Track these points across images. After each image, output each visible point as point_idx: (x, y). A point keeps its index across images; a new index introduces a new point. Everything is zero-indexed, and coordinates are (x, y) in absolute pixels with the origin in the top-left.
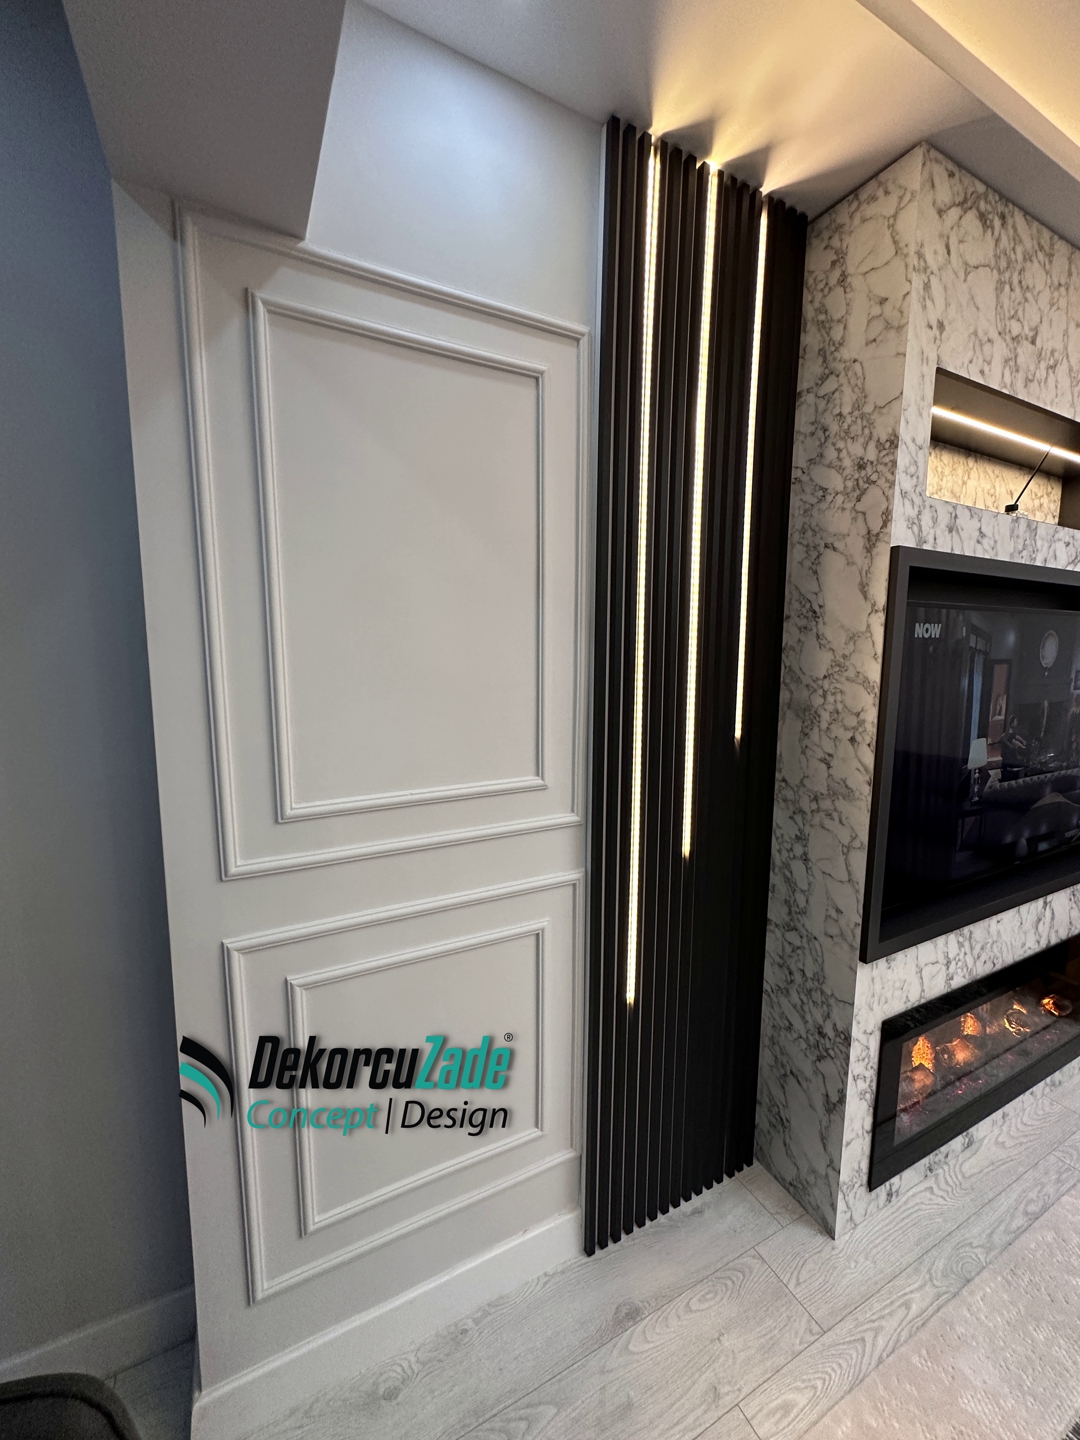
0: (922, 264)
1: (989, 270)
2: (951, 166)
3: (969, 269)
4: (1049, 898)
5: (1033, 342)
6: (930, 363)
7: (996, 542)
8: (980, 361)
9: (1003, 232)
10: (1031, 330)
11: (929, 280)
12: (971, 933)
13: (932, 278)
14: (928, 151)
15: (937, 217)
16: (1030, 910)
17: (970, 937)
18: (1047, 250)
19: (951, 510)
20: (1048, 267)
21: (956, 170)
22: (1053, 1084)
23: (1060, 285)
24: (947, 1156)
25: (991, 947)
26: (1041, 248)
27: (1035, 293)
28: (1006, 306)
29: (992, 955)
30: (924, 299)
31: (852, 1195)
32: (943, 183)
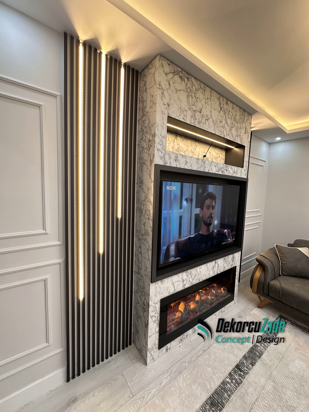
0: (161, 87)
1: (184, 92)
2: (169, 62)
3: (177, 91)
4: (217, 261)
5: (200, 112)
6: (165, 114)
7: (191, 165)
8: (183, 115)
9: (188, 82)
10: (199, 109)
11: (163, 92)
12: (191, 272)
13: (164, 91)
14: (161, 57)
15: (165, 75)
16: (210, 265)
17: (191, 273)
18: (203, 89)
19: (175, 155)
20: (204, 93)
21: (171, 64)
22: (222, 312)
23: (208, 98)
24: (187, 336)
25: (198, 276)
26: (201, 88)
27: (200, 100)
28: (190, 102)
29: (199, 278)
30: (162, 97)
31: (153, 352)
32: (167, 66)
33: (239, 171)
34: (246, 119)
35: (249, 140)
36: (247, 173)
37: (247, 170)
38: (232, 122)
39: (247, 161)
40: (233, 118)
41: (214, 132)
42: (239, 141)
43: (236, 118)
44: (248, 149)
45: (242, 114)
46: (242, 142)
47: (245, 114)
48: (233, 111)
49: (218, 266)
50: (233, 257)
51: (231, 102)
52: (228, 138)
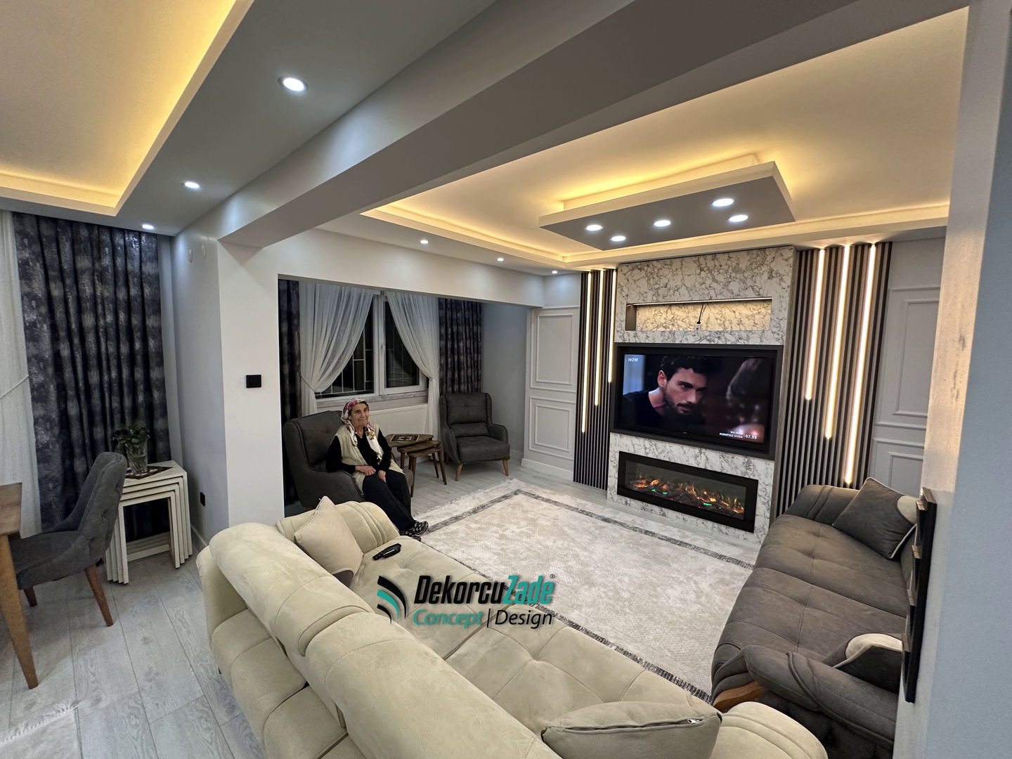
0: (620, 286)
1: (644, 278)
3: (636, 281)
6: (624, 304)
10: (664, 285)
13: (623, 287)
15: (624, 276)
17: (655, 445)
19: (634, 333)
20: (670, 268)
21: (629, 265)
23: (677, 269)
27: (665, 276)
28: (652, 283)
31: (612, 492)
32: (625, 269)
33: (755, 335)
34: (769, 259)
35: (784, 285)
36: (782, 336)
37: (785, 331)
38: (728, 276)
39: (780, 318)
40: (730, 271)
41: (690, 299)
42: (751, 295)
43: (740, 266)
44: (782, 300)
45: (757, 256)
46: (759, 295)
47: (767, 252)
48: (729, 262)
49: (707, 459)
50: (748, 463)
51: (724, 253)
52: (720, 298)
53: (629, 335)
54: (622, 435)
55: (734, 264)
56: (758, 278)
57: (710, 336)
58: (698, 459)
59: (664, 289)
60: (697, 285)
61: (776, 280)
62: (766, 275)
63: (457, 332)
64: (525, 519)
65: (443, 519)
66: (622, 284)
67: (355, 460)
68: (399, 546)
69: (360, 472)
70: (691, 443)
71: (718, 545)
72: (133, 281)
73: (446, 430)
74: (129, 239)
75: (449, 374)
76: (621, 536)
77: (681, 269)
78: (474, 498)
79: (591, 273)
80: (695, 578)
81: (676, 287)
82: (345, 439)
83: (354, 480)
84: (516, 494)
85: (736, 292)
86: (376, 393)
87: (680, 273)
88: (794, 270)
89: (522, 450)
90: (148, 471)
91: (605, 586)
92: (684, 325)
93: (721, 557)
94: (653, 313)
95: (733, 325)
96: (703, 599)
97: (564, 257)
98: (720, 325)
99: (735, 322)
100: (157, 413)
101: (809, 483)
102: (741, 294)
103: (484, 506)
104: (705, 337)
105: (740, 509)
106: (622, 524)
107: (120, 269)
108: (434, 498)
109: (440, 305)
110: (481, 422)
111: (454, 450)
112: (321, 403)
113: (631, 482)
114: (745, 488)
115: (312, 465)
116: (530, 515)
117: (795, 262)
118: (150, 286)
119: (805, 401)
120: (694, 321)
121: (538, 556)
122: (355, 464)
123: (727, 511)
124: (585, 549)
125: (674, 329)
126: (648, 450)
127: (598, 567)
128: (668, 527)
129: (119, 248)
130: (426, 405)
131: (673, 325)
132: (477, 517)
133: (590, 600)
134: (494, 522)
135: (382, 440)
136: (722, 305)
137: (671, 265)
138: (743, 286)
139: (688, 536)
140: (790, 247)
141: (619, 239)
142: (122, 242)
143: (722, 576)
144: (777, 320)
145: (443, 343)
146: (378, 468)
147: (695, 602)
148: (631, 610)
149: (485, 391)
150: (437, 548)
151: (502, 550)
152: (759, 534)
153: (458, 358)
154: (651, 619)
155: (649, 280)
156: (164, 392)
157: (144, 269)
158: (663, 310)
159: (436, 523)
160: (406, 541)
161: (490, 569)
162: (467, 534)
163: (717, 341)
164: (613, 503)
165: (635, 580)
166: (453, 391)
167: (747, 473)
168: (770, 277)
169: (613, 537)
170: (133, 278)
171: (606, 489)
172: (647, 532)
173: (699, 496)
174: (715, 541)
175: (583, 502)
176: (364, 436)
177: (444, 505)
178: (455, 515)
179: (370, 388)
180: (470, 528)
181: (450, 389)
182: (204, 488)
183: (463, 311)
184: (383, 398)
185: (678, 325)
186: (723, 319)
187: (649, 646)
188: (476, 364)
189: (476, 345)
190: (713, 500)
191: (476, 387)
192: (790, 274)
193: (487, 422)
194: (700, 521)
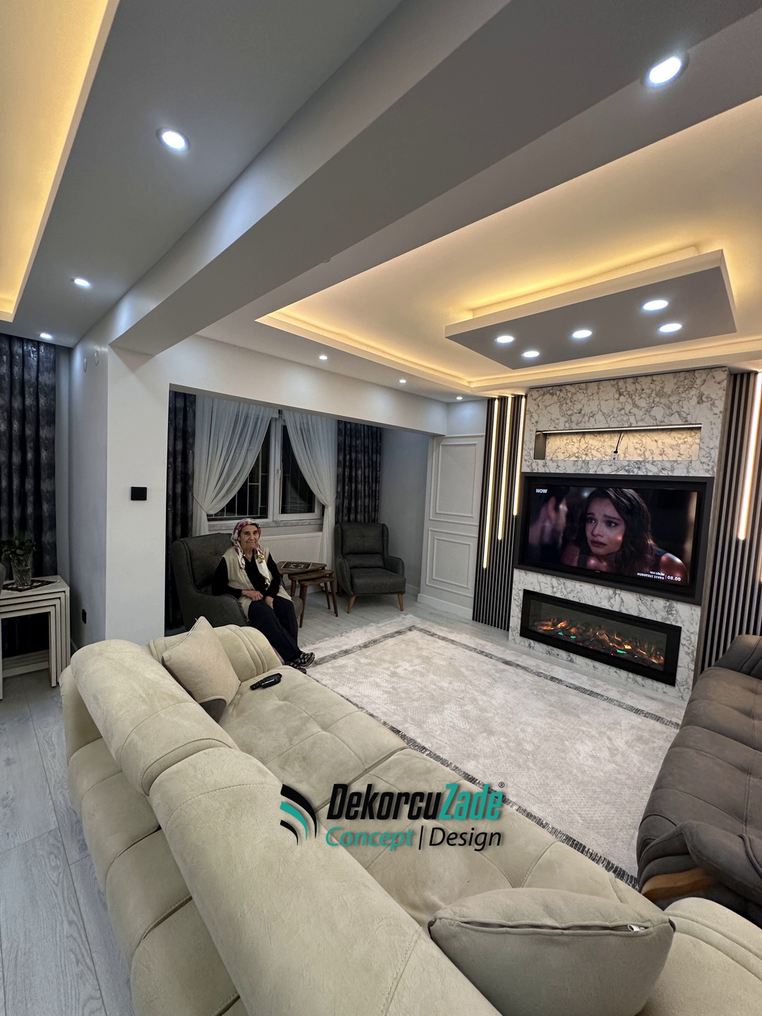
0: (529, 412)
1: (556, 404)
3: (547, 407)
5: (580, 413)
6: (533, 431)
8: (554, 425)
9: (561, 393)
10: (578, 410)
13: (533, 414)
14: (530, 390)
15: (534, 401)
17: (565, 584)
19: (544, 462)
21: (540, 389)
23: (593, 394)
27: (579, 401)
28: (565, 409)
30: (530, 419)
31: (514, 633)
32: (535, 394)
33: (681, 466)
34: (699, 381)
35: (716, 411)
36: (713, 467)
37: (716, 462)
38: (651, 401)
39: (711, 446)
40: (653, 395)
41: (607, 426)
42: (676, 421)
43: (665, 390)
44: (713, 426)
45: (685, 379)
46: (686, 421)
47: (697, 374)
48: (652, 386)
49: (622, 601)
50: (670, 607)
51: (646, 376)
52: (642, 425)
53: (537, 465)
54: (527, 572)
55: (658, 388)
56: (686, 402)
57: (628, 466)
58: (612, 601)
59: (578, 415)
60: (615, 410)
61: (706, 405)
62: (695, 400)
63: (356, 460)
64: (418, 657)
65: (332, 653)
66: (532, 410)
67: (242, 584)
68: (279, 676)
69: (247, 597)
70: (605, 582)
71: (633, 698)
72: (29, 390)
73: (339, 560)
74: (27, 348)
75: (346, 502)
76: (525, 680)
77: (598, 393)
78: (365, 632)
79: (498, 399)
80: (608, 733)
81: (592, 412)
82: (232, 561)
83: (240, 605)
84: (410, 630)
85: (659, 418)
86: (270, 519)
87: (596, 397)
88: (727, 395)
89: (419, 586)
90: (32, 584)
91: (506, 736)
92: (599, 456)
93: (637, 711)
94: (565, 442)
95: (654, 456)
96: (619, 758)
97: (469, 382)
98: (640, 455)
99: (657, 452)
100: (46, 526)
101: (740, 633)
102: (666, 420)
103: (376, 641)
104: (623, 468)
105: (660, 659)
106: (524, 668)
107: (17, 378)
108: (325, 630)
109: (339, 430)
110: (377, 553)
111: (348, 580)
112: (213, 526)
113: (536, 623)
114: (666, 635)
115: (198, 587)
116: (425, 653)
117: (728, 385)
118: (45, 397)
119: (738, 541)
120: (610, 451)
121: (432, 697)
122: (242, 588)
123: (644, 660)
124: (484, 693)
125: (587, 459)
126: (555, 589)
127: (498, 714)
128: (577, 674)
129: (17, 357)
130: (320, 534)
131: (586, 454)
132: (369, 651)
133: (488, 750)
134: (386, 658)
135: (271, 565)
136: (643, 434)
137: (586, 389)
138: (668, 412)
139: (599, 686)
140: (724, 369)
141: (531, 354)
142: (20, 351)
143: (640, 733)
144: (707, 450)
145: (341, 470)
146: (265, 594)
147: (609, 761)
148: (535, 765)
149: (382, 522)
150: (324, 682)
151: (393, 688)
152: (682, 688)
153: (356, 487)
154: (559, 777)
155: (562, 405)
156: (54, 505)
157: (40, 379)
158: (575, 438)
159: (323, 656)
160: (288, 672)
161: (379, 709)
162: (356, 669)
163: (636, 472)
164: (515, 646)
165: (540, 730)
166: (349, 520)
167: (669, 619)
168: (700, 402)
169: (515, 682)
170: (29, 388)
171: (508, 630)
172: (552, 679)
173: (612, 642)
174: (630, 693)
175: (483, 642)
176: (253, 559)
177: (333, 637)
178: (344, 648)
179: (264, 514)
180: (360, 663)
181: (346, 518)
182: (86, 606)
183: (363, 440)
184: (277, 524)
185: (592, 455)
186: (642, 449)
187: (557, 809)
188: (374, 494)
189: (374, 474)
190: (627, 647)
191: (373, 517)
192: (723, 399)
193: (383, 554)
194: (612, 670)
